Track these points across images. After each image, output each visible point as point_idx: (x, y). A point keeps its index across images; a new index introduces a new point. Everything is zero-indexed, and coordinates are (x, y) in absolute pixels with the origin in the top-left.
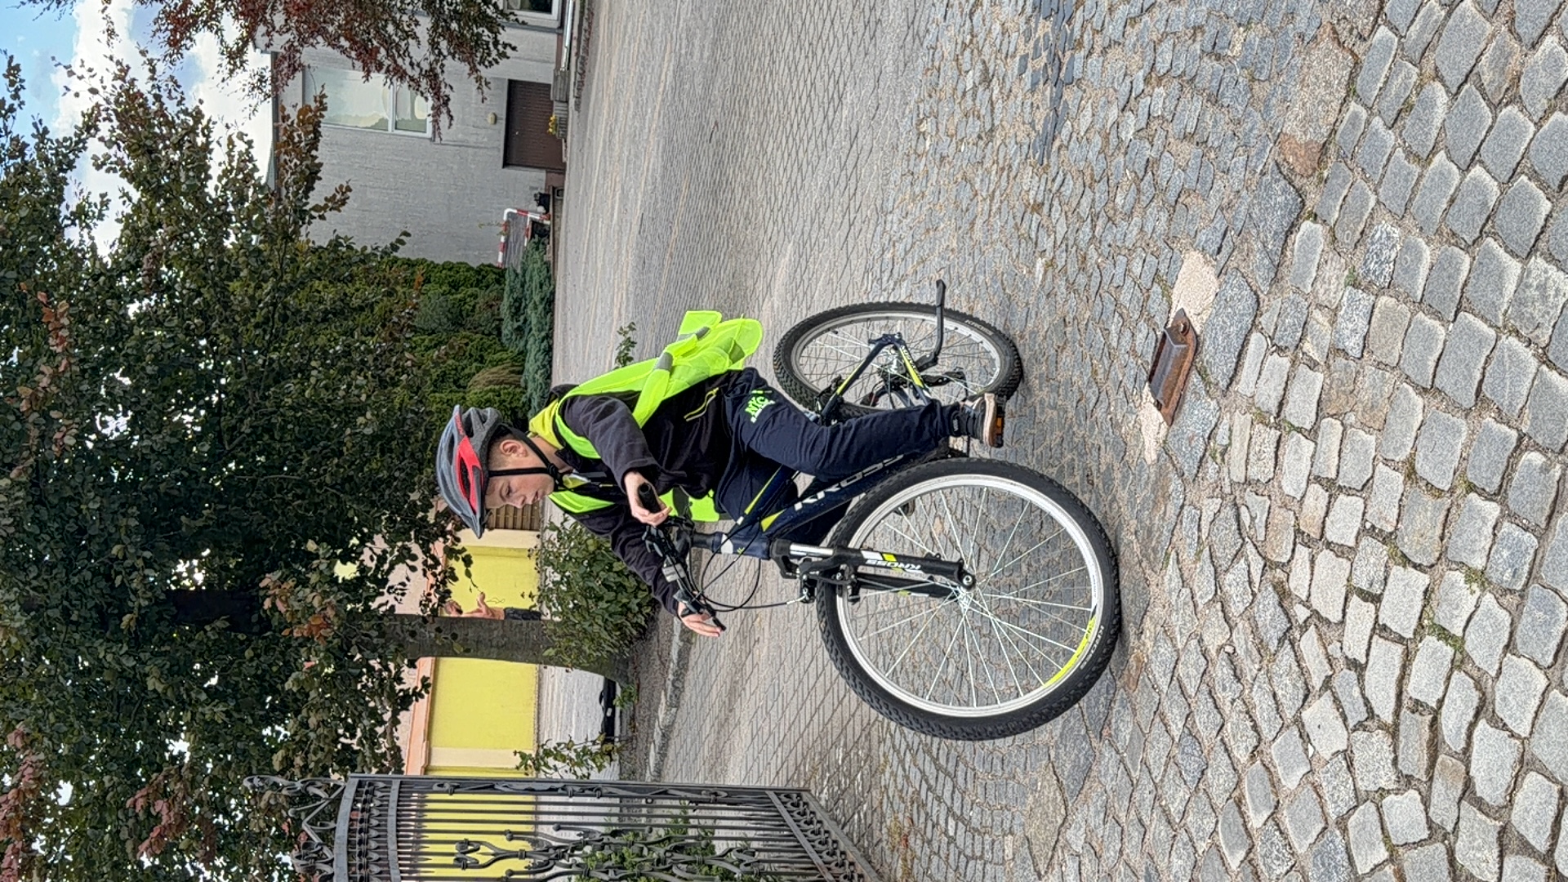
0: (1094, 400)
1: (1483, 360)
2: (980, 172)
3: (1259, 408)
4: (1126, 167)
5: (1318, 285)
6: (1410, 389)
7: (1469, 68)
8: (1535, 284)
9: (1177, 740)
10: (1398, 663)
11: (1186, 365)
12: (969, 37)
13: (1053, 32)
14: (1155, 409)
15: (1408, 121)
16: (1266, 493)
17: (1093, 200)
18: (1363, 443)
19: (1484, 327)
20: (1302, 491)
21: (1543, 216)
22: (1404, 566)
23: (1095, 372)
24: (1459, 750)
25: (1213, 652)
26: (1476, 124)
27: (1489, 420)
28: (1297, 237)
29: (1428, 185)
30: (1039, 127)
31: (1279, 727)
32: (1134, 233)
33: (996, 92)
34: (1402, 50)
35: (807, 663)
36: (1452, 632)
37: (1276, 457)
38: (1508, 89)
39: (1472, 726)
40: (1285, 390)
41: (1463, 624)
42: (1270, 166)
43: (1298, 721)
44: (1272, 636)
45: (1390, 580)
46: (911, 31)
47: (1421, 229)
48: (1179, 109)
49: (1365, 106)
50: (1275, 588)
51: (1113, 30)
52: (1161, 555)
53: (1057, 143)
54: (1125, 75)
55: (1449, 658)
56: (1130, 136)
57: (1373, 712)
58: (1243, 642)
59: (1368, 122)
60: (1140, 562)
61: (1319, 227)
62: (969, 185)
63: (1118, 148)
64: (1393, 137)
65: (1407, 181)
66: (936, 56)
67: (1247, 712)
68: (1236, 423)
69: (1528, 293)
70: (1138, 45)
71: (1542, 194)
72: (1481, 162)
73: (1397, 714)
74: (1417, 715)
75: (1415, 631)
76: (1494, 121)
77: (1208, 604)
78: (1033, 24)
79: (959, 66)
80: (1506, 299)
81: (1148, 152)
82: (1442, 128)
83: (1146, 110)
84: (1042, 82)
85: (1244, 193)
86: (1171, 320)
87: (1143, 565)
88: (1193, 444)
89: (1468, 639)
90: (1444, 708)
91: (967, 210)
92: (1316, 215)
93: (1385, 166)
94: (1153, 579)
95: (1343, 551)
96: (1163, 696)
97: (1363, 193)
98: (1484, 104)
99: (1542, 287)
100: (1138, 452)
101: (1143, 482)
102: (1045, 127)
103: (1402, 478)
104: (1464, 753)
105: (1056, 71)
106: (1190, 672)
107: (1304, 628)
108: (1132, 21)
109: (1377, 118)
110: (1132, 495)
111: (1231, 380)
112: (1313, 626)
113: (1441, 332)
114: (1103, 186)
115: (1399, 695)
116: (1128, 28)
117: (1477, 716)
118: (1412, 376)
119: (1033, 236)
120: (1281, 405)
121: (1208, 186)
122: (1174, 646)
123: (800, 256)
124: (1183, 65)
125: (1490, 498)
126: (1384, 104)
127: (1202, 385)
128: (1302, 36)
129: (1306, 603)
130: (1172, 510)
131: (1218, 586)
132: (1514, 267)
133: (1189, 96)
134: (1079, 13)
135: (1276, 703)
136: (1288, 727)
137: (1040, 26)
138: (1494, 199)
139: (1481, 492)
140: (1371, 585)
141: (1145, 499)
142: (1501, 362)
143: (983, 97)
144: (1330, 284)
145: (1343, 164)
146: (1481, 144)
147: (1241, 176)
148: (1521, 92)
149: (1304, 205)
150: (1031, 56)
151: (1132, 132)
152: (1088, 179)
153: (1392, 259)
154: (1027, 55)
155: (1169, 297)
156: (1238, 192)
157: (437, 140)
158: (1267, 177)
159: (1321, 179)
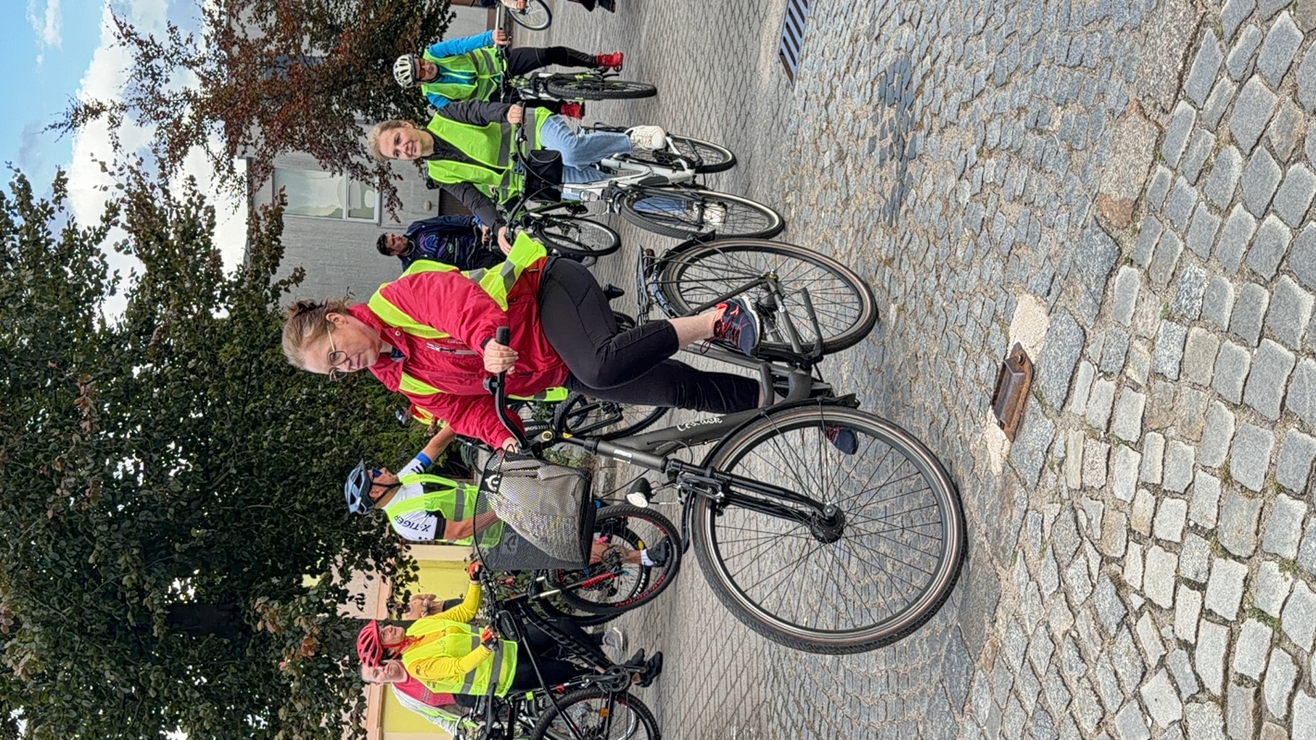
0: (945, 421)
1: (1285, 379)
2: (838, 234)
3: (1090, 425)
4: (964, 225)
5: (1137, 319)
6: (1223, 406)
7: (1260, 133)
9: (1031, 714)
10: (1223, 642)
11: (1024, 390)
12: (825, 124)
13: (897, 116)
14: (998, 429)
15: (1209, 179)
16: (1099, 497)
17: (937, 254)
18: (1183, 453)
19: (1284, 351)
20: (1132, 495)
22: (1225, 558)
23: (945, 398)
24: (1281, 717)
25: (1060, 637)
26: (1268, 180)
27: (1293, 430)
28: (1116, 280)
29: (1229, 232)
30: (887, 196)
31: (1120, 701)
32: (974, 280)
33: (850, 167)
34: (1201, 120)
35: (703, 652)
36: (1270, 614)
37: (1108, 466)
38: (1294, 149)
39: (1292, 696)
40: (1112, 409)
41: (1279, 607)
42: (1090, 220)
43: (1137, 696)
44: (1112, 622)
45: (1214, 570)
46: (775, 122)
47: (1225, 269)
48: (1008, 176)
49: (1171, 168)
50: (1112, 580)
51: (948, 114)
52: (1010, 553)
53: (904, 208)
54: (961, 149)
55: (1268, 637)
56: (967, 200)
57: (1203, 686)
58: (1085, 627)
59: (1174, 181)
60: (991, 560)
61: (1135, 270)
62: (829, 245)
63: (957, 210)
64: (1196, 193)
65: (1210, 229)
66: (798, 140)
67: (1092, 689)
68: (1071, 438)
70: (971, 124)
72: (1275, 212)
73: (1225, 686)
74: (1242, 688)
75: (1238, 614)
76: (1284, 176)
77: (1053, 595)
78: (879, 111)
79: (817, 148)
80: (1302, 327)
81: (983, 213)
82: (1239, 184)
83: (980, 178)
84: (888, 159)
85: (1068, 244)
86: (1009, 353)
87: (994, 562)
88: (1034, 457)
89: (1284, 621)
90: (1266, 681)
92: (1132, 261)
93: (1191, 217)
94: (1003, 574)
95: (1169, 546)
96: (1017, 675)
97: (1172, 240)
98: (1274, 162)
100: (985, 465)
101: (990, 491)
102: (893, 195)
103: (1219, 482)
104: (1286, 720)
105: (900, 149)
106: (1039, 654)
107: (1139, 614)
108: (965, 105)
109: (1182, 177)
110: (982, 502)
111: (1065, 401)
112: (1147, 613)
113: (1247, 355)
114: (945, 242)
115: (1226, 671)
116: (961, 111)
117: (1295, 687)
118: (1224, 394)
119: (886, 285)
120: (1109, 422)
121: (1036, 239)
122: (1024, 632)
124: (1010, 140)
125: (1297, 497)
126: (1187, 166)
127: (1039, 407)
128: (1112, 112)
129: (1141, 593)
130: (1017, 515)
131: (1061, 579)
132: (1308, 300)
133: (1016, 165)
134: (918, 101)
135: (1118, 680)
136: (1129, 701)
137: (886, 112)
138: (1287, 242)
139: (1289, 492)
140: (1197, 575)
141: (992, 507)
142: (1301, 380)
143: (839, 173)
144: (1147, 318)
145: (1153, 217)
146: (1274, 196)
147: (1065, 230)
148: (1307, 152)
149: (1121, 252)
150: (878, 137)
151: (968, 196)
152: (932, 239)
153: (1201, 295)
154: (875, 137)
155: (1007, 333)
156: (1063, 243)
157: (384, 225)
158: (1088, 230)
159: (1135, 230)
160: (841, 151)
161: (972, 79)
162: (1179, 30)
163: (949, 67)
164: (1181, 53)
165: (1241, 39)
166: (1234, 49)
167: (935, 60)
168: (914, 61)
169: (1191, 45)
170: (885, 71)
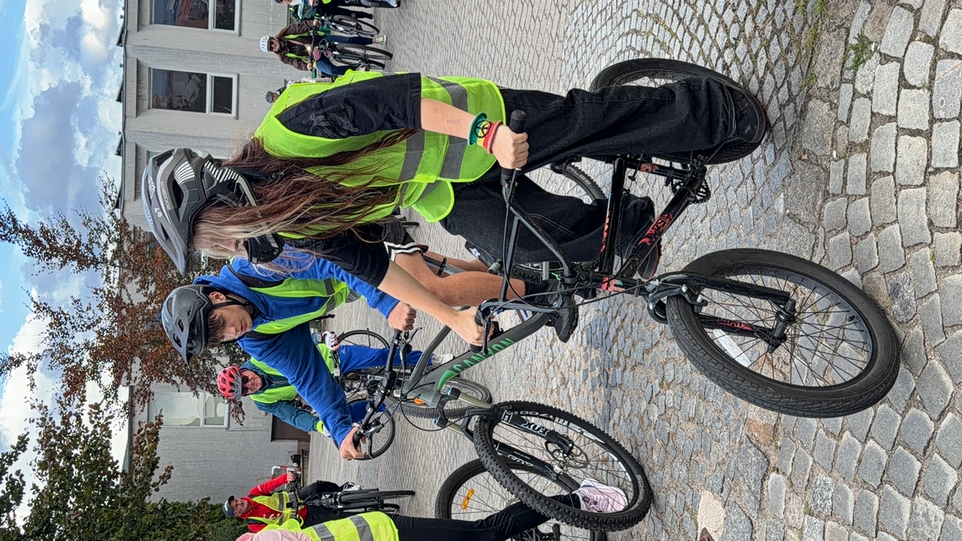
4: (656, 437)
5: (788, 513)
8: (921, 513)
12: (551, 359)
13: (601, 356)
21: (918, 471)
26: (864, 415)
28: (769, 483)
29: (843, 451)
30: (599, 412)
32: (667, 478)
33: (571, 390)
42: (744, 438)
46: (516, 356)
47: (844, 478)
48: (683, 403)
51: (637, 356)
53: (612, 422)
54: (648, 382)
56: (656, 419)
61: (780, 476)
63: (650, 425)
64: (816, 422)
65: (829, 448)
66: (533, 369)
69: (918, 519)
71: (914, 457)
72: (873, 438)
76: (875, 413)
78: (588, 352)
79: (547, 376)
80: (905, 523)
81: (668, 429)
83: (663, 403)
84: (598, 385)
85: (731, 454)
86: (699, 536)
92: (778, 470)
93: (815, 439)
97: (804, 456)
99: (926, 515)
102: (603, 412)
105: (605, 379)
116: (645, 355)
121: (708, 449)
124: (681, 377)
132: (906, 503)
133: (688, 395)
134: (615, 346)
137: (593, 353)
138: (885, 460)
143: (563, 393)
144: (794, 512)
145: (788, 438)
146: (870, 427)
147: (728, 444)
149: (769, 463)
150: (589, 370)
151: (656, 416)
152: (634, 445)
153: (830, 497)
154: (587, 369)
155: (695, 520)
156: (727, 454)
157: (231, 429)
158: (744, 445)
159: (777, 447)
160: (564, 378)
161: (650, 334)
163: (634, 324)
165: (831, 316)
166: (827, 323)
167: (624, 320)
168: (609, 320)
170: (590, 325)
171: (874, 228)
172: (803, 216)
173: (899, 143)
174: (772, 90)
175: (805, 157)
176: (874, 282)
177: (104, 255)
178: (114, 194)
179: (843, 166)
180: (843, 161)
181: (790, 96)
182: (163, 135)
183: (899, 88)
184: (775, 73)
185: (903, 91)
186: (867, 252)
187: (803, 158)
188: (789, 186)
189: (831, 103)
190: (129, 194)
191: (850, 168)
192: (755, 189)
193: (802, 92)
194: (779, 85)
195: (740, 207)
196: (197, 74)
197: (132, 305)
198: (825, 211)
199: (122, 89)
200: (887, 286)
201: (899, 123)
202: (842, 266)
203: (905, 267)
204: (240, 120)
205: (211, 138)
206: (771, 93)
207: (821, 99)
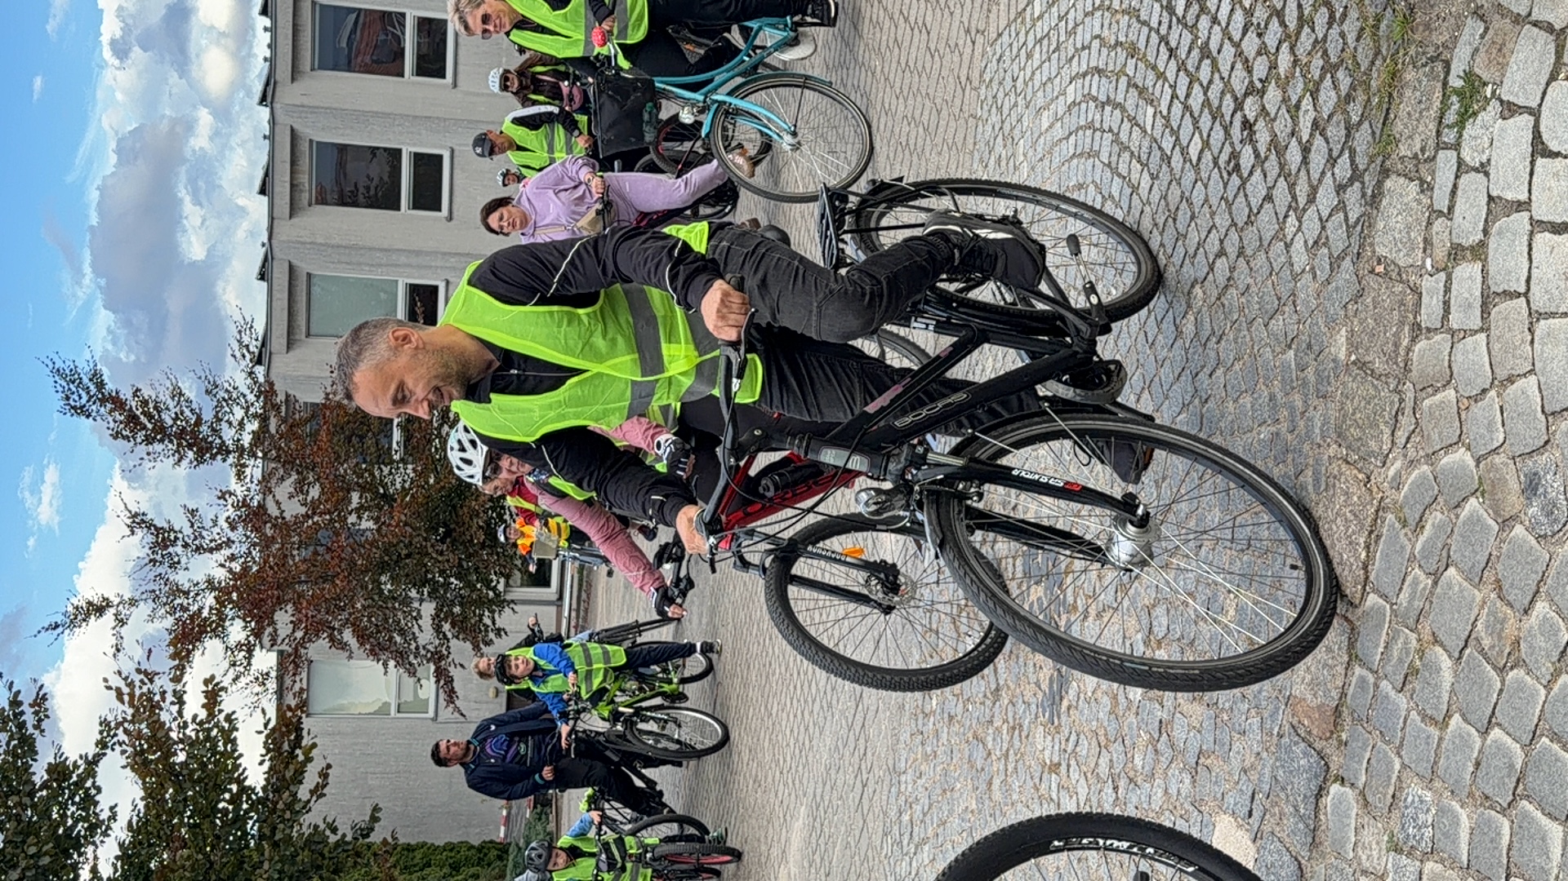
2: (990, 731)
4: (1139, 727)
5: (1360, 851)
7: (1467, 633)
13: (1045, 594)
15: (1417, 685)
17: (1111, 761)
26: (1485, 688)
28: (1328, 801)
29: (1451, 747)
30: (1043, 686)
32: (1157, 794)
34: (1396, 616)
38: (1509, 654)
42: (1286, 727)
47: (1452, 792)
49: (1370, 670)
51: (1106, 595)
53: (1065, 703)
54: (1124, 637)
59: (1376, 686)
61: (1348, 789)
62: (981, 745)
63: (1128, 708)
64: (1405, 700)
65: (1428, 744)
66: (933, 619)
70: (1132, 609)
72: (1499, 725)
76: (1503, 682)
79: (956, 628)
80: (1555, 864)
81: (1159, 713)
82: (1452, 691)
85: (1265, 755)
91: (983, 769)
92: (1343, 778)
93: (1403, 728)
97: (1386, 755)
98: (1489, 668)
102: (1051, 687)
108: (1121, 588)
109: (1385, 682)
114: (1119, 747)
116: (1120, 594)
119: (1053, 796)
121: (1227, 748)
123: (815, 820)
124: (1178, 630)
126: (1389, 669)
132: (1555, 831)
137: (1031, 592)
138: (1520, 762)
144: (1371, 849)
145: (1360, 727)
146: (1494, 708)
147: (1259, 738)
148: (1524, 656)
149: (1328, 768)
152: (1102, 739)
153: (1429, 823)
157: (439, 719)
158: (1286, 740)
159: (1340, 742)
162: (1354, 515)
164: (1362, 540)
165: (1428, 527)
166: (1422, 539)
169: (1371, 532)
171: (1496, 382)
172: (1379, 365)
173: (1534, 245)
174: (1324, 161)
175: (1380, 269)
176: (1497, 470)
177: (239, 440)
178: (254, 343)
179: (1442, 285)
180: (1442, 275)
181: (1354, 171)
182: (333, 247)
183: (1532, 156)
184: (1329, 134)
185: (1540, 161)
186: (1486, 422)
187: (1377, 271)
188: (1355, 316)
189: (1422, 181)
190: (278, 342)
191: (1454, 286)
192: (1299, 323)
193: (1373, 165)
194: (1335, 154)
195: (1273, 351)
196: (385, 149)
197: (284, 518)
198: (1415, 356)
199: (266, 175)
200: (1519, 477)
201: (1533, 213)
202: (1443, 445)
203: (1548, 447)
204: (453, 222)
205: (409, 251)
206: (1322, 167)
207: (1405, 176)
